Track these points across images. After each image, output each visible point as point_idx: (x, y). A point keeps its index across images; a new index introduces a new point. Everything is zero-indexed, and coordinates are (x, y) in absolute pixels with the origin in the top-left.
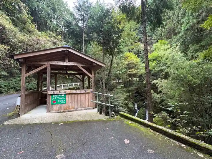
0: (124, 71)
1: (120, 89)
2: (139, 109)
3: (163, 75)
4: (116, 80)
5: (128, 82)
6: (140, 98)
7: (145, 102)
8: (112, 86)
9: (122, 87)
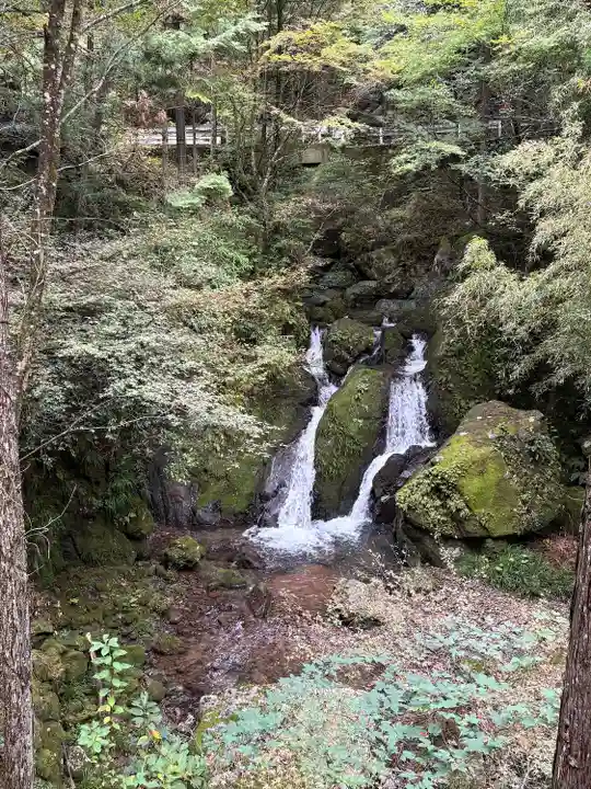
0: (238, 37)
1: (194, 211)
2: (335, 374)
3: (576, 105)
4: (153, 123)
5: (261, 149)
6: (344, 289)
7: (379, 324)
8: (120, 182)
9: (211, 196)
